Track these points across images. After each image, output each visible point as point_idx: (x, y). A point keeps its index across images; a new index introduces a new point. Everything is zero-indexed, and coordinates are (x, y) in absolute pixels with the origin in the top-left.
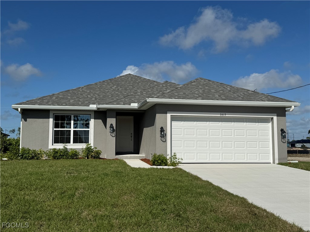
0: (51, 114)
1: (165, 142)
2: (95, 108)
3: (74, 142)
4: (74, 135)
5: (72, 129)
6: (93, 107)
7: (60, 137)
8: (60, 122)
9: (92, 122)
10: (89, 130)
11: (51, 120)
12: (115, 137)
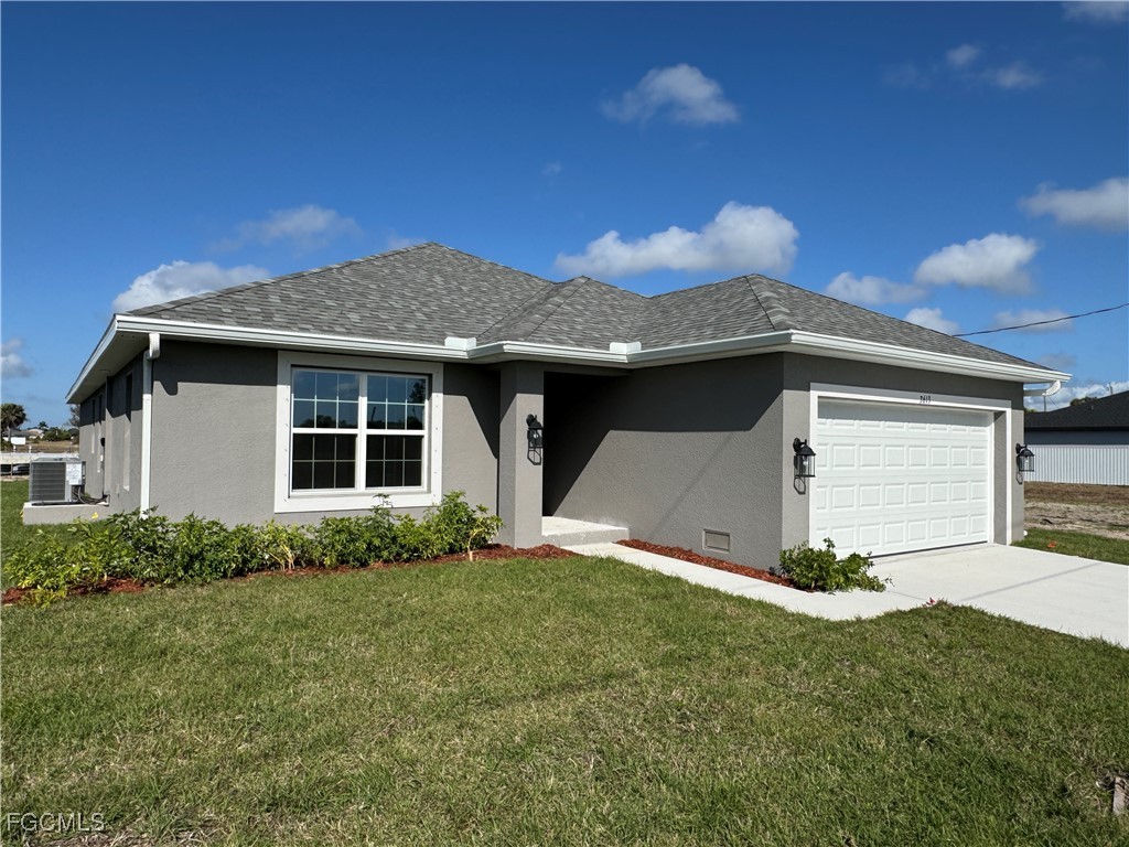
0: (283, 368)
1: (804, 493)
2: (462, 353)
3: (369, 484)
4: (369, 456)
5: (362, 432)
6: (459, 347)
7: (313, 461)
8: (316, 400)
9: (437, 406)
10: (422, 437)
11: (283, 394)
12: (539, 464)
